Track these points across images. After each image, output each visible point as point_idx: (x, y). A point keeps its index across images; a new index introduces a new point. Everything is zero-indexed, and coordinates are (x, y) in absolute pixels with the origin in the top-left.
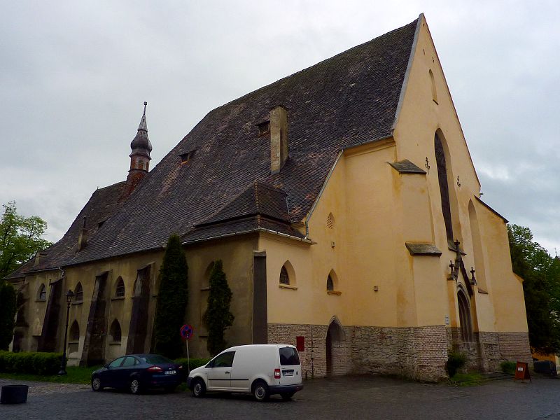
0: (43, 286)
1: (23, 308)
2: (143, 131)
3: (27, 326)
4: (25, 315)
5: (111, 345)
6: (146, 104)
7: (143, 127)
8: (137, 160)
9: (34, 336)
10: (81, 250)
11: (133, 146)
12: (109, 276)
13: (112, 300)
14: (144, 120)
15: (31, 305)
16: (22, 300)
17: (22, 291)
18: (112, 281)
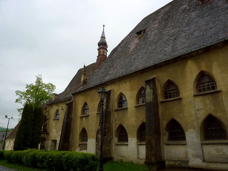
0: (58, 111)
1: (46, 124)
2: (103, 37)
3: (48, 134)
4: (47, 128)
5: (117, 145)
6: (104, 26)
7: (103, 36)
8: (102, 50)
9: (52, 140)
10: (83, 85)
11: (99, 44)
12: (112, 94)
13: (115, 111)
14: (103, 33)
15: (50, 122)
16: (46, 119)
17: (46, 114)
18: (115, 97)
